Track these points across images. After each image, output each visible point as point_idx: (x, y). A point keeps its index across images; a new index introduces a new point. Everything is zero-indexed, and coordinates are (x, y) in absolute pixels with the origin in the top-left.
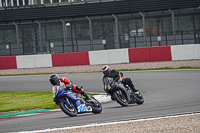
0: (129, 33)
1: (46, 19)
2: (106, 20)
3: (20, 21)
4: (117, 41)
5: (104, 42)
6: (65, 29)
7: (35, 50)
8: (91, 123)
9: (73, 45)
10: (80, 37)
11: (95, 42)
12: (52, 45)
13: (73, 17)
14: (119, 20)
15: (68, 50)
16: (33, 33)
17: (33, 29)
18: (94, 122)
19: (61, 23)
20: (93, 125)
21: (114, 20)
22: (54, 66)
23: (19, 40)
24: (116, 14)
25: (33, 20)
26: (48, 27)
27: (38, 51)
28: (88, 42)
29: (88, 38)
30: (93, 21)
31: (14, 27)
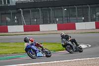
0: (95, 14)
1: (55, 7)
2: (84, 8)
3: (41, 7)
4: (89, 18)
5: (83, 18)
6: (64, 12)
7: (49, 22)
8: (76, 58)
9: (68, 20)
10: (71, 16)
11: (79, 18)
12: (57, 20)
13: (68, 6)
14: (91, 7)
15: (65, 22)
16: (48, 13)
17: (48, 12)
18: (78, 58)
19: (62, 9)
20: (77, 60)
21: (88, 7)
22: (58, 30)
23: (41, 17)
24: (89, 4)
25: (48, 7)
26: (56, 11)
27: (50, 23)
28: (75, 18)
29: (75, 16)
30: (78, 8)
31: (39, 10)
